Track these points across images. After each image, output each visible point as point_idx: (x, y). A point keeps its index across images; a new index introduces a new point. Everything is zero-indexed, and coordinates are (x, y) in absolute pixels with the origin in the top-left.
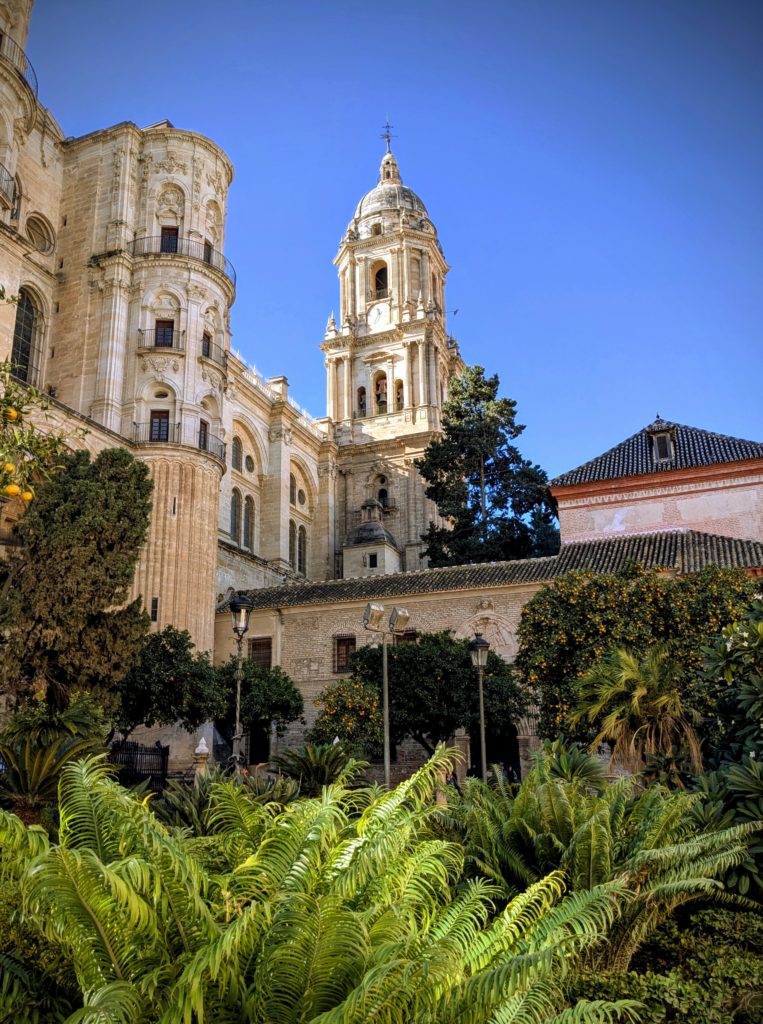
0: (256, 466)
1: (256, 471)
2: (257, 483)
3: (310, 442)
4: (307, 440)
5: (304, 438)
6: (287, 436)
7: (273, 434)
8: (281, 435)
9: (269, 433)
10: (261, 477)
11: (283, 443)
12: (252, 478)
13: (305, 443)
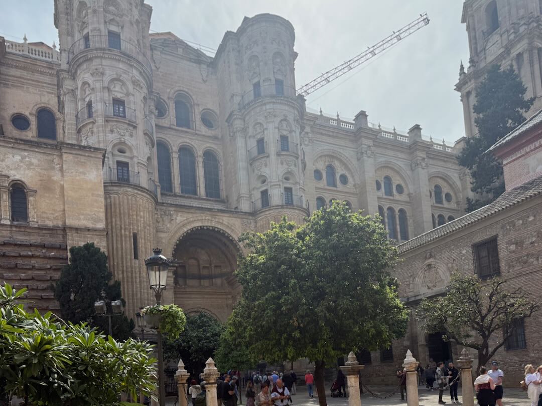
0: (405, 189)
1: (406, 191)
2: (408, 200)
3: (448, 160)
4: (446, 159)
5: (442, 158)
6: (422, 163)
7: (413, 165)
8: (418, 164)
9: (411, 166)
10: (409, 195)
11: (420, 169)
12: (404, 197)
13: (444, 161)
